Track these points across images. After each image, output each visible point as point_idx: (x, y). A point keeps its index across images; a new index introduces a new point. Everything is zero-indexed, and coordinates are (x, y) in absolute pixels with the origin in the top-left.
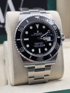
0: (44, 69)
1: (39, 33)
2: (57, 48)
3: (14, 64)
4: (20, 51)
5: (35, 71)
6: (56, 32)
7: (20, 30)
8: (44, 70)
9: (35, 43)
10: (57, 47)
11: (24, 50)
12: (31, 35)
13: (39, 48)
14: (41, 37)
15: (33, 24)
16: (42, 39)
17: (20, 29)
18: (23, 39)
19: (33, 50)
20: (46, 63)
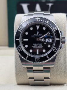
0: (43, 70)
1: (38, 34)
2: (55, 51)
3: (16, 63)
4: (18, 51)
5: (34, 72)
6: (56, 34)
7: (20, 31)
8: (43, 72)
9: (34, 44)
10: (55, 49)
11: (22, 50)
12: (31, 36)
13: (38, 49)
14: (40, 38)
15: (34, 25)
16: (41, 40)
17: (20, 29)
18: (23, 39)
19: (31, 51)
20: (44, 65)
